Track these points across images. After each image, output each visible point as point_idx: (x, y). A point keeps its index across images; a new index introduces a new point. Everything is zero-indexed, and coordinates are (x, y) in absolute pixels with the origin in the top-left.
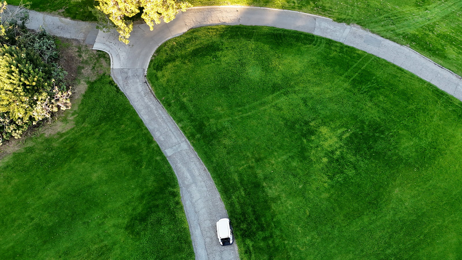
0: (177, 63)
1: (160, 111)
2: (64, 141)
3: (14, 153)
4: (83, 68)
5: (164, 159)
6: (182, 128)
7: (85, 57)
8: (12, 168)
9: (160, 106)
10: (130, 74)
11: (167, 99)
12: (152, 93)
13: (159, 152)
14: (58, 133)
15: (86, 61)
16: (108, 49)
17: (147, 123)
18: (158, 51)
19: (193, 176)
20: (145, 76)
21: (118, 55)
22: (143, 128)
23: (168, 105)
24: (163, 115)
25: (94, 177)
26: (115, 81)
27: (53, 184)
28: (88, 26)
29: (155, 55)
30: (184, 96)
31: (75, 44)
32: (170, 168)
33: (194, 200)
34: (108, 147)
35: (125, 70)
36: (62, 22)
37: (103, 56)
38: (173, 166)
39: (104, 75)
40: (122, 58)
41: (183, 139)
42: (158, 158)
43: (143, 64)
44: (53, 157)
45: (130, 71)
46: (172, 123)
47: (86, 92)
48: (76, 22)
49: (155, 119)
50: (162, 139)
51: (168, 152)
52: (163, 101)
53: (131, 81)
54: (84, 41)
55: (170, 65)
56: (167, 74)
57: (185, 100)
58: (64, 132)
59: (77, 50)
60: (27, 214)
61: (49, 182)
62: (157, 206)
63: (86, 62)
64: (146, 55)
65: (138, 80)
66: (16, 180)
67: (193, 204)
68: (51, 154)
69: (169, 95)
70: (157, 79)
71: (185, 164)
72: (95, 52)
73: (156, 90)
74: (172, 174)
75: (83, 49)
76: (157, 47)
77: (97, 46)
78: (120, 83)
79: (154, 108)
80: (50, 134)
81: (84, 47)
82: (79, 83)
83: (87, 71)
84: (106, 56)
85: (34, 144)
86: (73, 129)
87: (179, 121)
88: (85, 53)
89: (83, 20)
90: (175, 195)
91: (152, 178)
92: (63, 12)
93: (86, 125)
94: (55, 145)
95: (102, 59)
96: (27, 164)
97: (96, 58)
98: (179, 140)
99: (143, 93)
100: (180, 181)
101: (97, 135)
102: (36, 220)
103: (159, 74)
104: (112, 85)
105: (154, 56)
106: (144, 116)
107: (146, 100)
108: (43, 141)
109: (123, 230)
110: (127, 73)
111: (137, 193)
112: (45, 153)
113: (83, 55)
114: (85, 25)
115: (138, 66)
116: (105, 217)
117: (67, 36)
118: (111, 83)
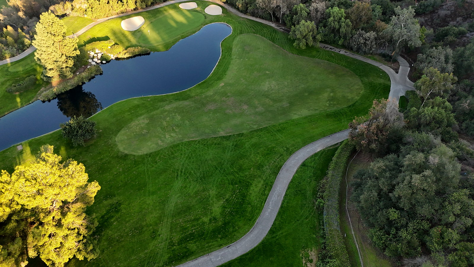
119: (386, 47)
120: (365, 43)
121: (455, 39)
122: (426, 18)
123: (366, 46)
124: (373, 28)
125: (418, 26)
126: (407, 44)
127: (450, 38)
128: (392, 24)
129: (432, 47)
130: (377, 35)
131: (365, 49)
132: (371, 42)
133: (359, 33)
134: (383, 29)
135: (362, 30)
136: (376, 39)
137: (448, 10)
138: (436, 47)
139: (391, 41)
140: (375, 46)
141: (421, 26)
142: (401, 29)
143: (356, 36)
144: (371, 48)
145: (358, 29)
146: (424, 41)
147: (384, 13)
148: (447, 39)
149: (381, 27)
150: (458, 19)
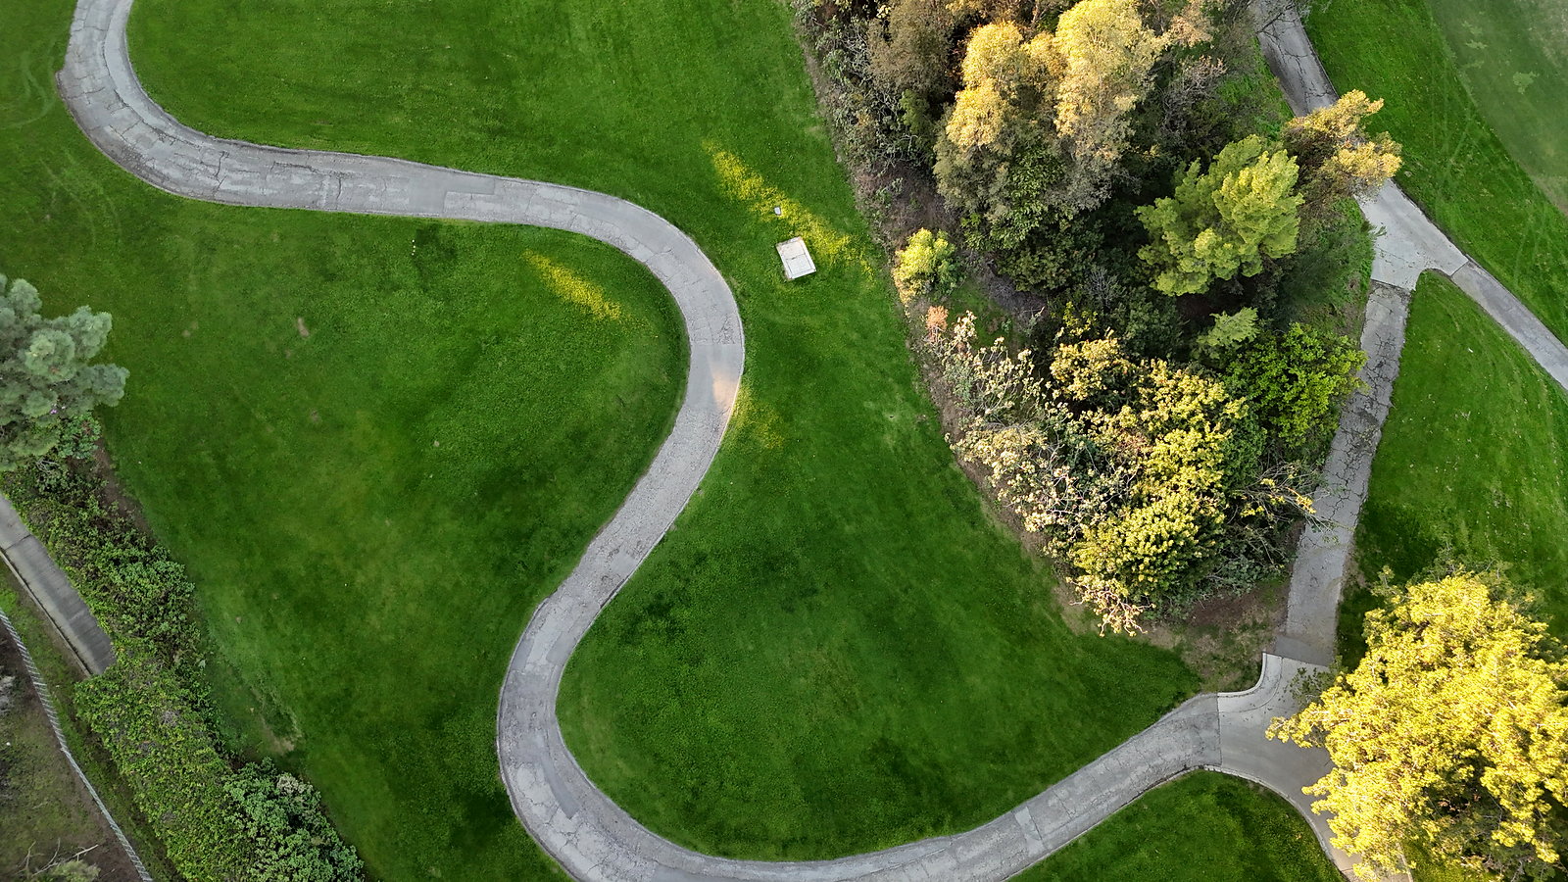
0: (1241, 843)
1: (1113, 800)
2: (1044, 621)
3: (1020, 544)
4: (1214, 637)
5: (1010, 806)
6: (1075, 844)
7: (1243, 639)
8: (991, 547)
9: (1128, 800)
10: (1204, 734)
11: (1144, 815)
12: (1157, 783)
13: (1021, 798)
14: (1060, 609)
15: (1233, 642)
16: (1268, 685)
17: (1088, 771)
18: (1272, 796)
19: (973, 862)
20: (1201, 767)
21: (1252, 707)
22: (1075, 764)
23: (1129, 815)
24: (1105, 805)
25: (973, 680)
26: (1185, 703)
27: (963, 613)
28: (1325, 640)
29: (1261, 790)
30: (1152, 855)
31: (1275, 615)
32: (990, 817)
33: (925, 862)
34: (1033, 699)
35: (1215, 725)
36: (1332, 584)
37: (1248, 675)
38: (992, 824)
39: (1200, 680)
40: (1244, 716)
41: (1050, 847)
42: (1010, 794)
43: (1233, 762)
44: (1014, 606)
45: (1213, 734)
46: (1086, 825)
47: (1154, 647)
48: (1334, 615)
49: (1097, 786)
50: (1050, 803)
51: (1023, 815)
52: (1138, 804)
53: (1188, 737)
54: (1284, 634)
55: (1232, 823)
56: (1210, 816)
57: (1143, 854)
58: (1064, 617)
59: (1259, 621)
60: (914, 582)
61: (967, 607)
62: (918, 794)
63: (1228, 641)
64: (1257, 769)
65: (1190, 751)
66: (970, 556)
67: (917, 861)
68: (1018, 602)
69: (1154, 820)
70: (1195, 794)
71: (998, 849)
72: (1256, 658)
73: (1166, 790)
74: (978, 822)
75: (1262, 633)
76: (1284, 795)
77: (1272, 664)
78: (1180, 714)
79: (1122, 787)
80: (1057, 595)
81: (1268, 634)
82: (1177, 633)
83: (1207, 644)
84: (1249, 682)
85: (1038, 572)
86: (1069, 632)
87: (1092, 839)
88: (1250, 639)
89: (1338, 628)
90: (937, 826)
91: (970, 783)
92: (1357, 585)
93: (1080, 654)
94: (1036, 607)
95: (1239, 673)
96: (999, 568)
97: (1240, 662)
98: (1050, 837)
99: (1159, 761)
100: (963, 836)
101: (1058, 677)
102: (903, 597)
103: (1208, 799)
104: (1176, 698)
105: (1257, 786)
106: (1101, 766)
107: (1141, 770)
108: (1044, 585)
109: (880, 733)
110: (1208, 726)
111: (943, 756)
112: (1020, 592)
113: (1247, 635)
114: (1326, 632)
115: (1227, 751)
116: (903, 703)
117: (1294, 598)
118: (1180, 697)
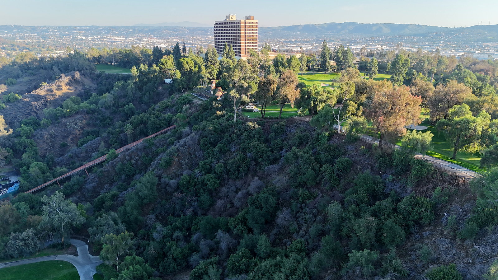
119: (51, 237)
120: (25, 244)
121: (113, 203)
122: (78, 196)
123: (28, 247)
124: (27, 225)
125: (73, 206)
126: (72, 225)
127: (108, 204)
128: (47, 214)
129: (97, 217)
130: (36, 230)
131: (29, 250)
132: (33, 240)
133: (14, 237)
134: (39, 222)
135: (15, 232)
136: (36, 234)
137: (93, 182)
138: (100, 216)
139: (54, 230)
140: (39, 242)
141: (77, 204)
142: (59, 215)
143: (10, 241)
144: (35, 245)
145: (10, 234)
146: (86, 215)
147: (32, 207)
148: (106, 205)
149: (36, 220)
150: (106, 186)
